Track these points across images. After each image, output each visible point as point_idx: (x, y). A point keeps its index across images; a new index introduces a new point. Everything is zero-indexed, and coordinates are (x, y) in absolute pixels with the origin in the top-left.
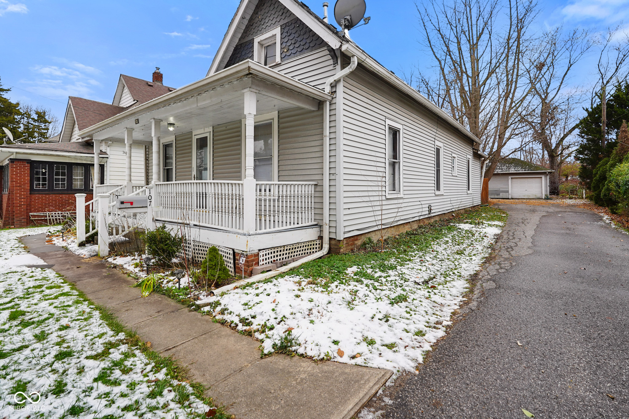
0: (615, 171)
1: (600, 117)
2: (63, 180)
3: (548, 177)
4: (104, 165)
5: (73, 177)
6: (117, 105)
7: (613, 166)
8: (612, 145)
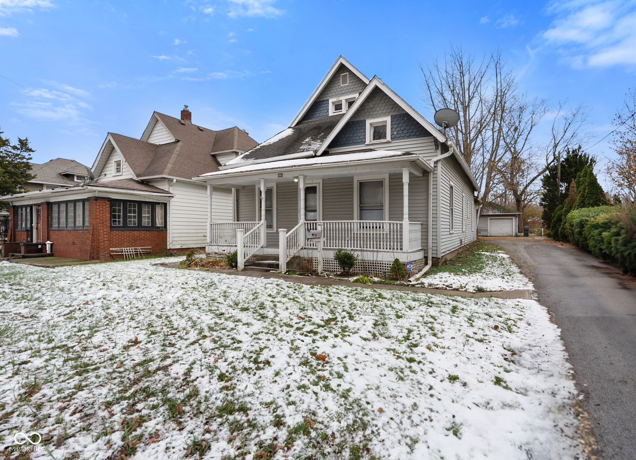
0: (569, 215)
1: (556, 173)
2: (135, 217)
3: (517, 218)
4: (166, 204)
5: (143, 215)
6: (145, 141)
7: (568, 211)
8: (565, 196)
